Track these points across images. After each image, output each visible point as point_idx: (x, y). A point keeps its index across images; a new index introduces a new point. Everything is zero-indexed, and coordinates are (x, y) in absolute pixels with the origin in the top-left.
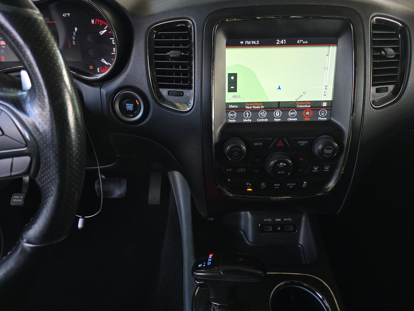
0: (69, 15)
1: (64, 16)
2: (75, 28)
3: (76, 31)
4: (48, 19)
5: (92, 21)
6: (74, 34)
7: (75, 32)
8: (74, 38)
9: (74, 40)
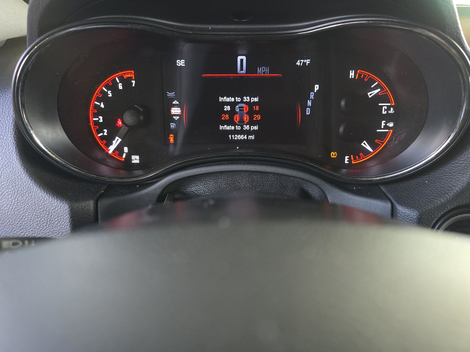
0: (307, 62)
1: (299, 64)
2: (316, 86)
3: (315, 91)
4: (267, 69)
5: (351, 74)
6: (312, 96)
7: (313, 93)
8: (309, 103)
9: (309, 107)
